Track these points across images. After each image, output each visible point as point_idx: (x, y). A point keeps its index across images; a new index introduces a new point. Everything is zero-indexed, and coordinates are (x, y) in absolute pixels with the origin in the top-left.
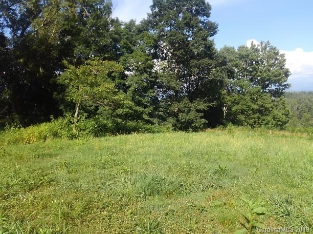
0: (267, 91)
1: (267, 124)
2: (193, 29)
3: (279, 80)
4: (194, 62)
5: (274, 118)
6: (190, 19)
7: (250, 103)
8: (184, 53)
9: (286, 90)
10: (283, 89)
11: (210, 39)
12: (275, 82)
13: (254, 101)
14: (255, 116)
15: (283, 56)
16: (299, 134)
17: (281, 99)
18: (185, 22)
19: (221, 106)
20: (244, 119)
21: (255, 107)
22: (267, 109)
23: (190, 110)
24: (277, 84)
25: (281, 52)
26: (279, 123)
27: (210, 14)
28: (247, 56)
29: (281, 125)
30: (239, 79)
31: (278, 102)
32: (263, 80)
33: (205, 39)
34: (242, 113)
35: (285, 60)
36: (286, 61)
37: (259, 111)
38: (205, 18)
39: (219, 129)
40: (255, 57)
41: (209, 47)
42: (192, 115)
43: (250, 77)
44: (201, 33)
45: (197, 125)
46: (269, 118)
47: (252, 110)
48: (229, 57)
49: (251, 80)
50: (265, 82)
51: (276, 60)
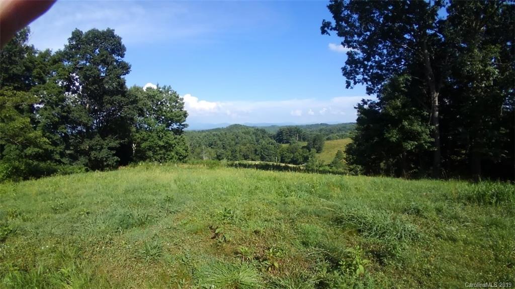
0: (170, 129)
1: (171, 158)
2: (108, 66)
3: (180, 120)
4: (107, 98)
5: (177, 153)
6: (107, 57)
7: (157, 141)
8: (98, 88)
9: (185, 129)
10: (183, 128)
11: (122, 77)
12: (176, 122)
13: (160, 138)
14: (161, 152)
15: (182, 99)
16: (198, 166)
17: (181, 137)
18: (102, 59)
19: (130, 143)
20: (152, 155)
21: (161, 143)
22: (170, 145)
23: (102, 148)
24: (178, 124)
25: (180, 97)
26: (181, 157)
27: (124, 54)
28: (154, 96)
29: (182, 159)
30: (147, 117)
31: (179, 139)
32: (167, 119)
33: (119, 78)
34: (150, 150)
35: (183, 103)
36: (185, 104)
37: (164, 147)
38: (120, 57)
39: (132, 166)
40: (160, 98)
41: (122, 85)
42: (104, 153)
43: (156, 116)
44: (115, 71)
45: (110, 163)
46: (173, 154)
47: (159, 146)
48: (140, 96)
49: (157, 119)
50: (168, 122)
51: (177, 102)
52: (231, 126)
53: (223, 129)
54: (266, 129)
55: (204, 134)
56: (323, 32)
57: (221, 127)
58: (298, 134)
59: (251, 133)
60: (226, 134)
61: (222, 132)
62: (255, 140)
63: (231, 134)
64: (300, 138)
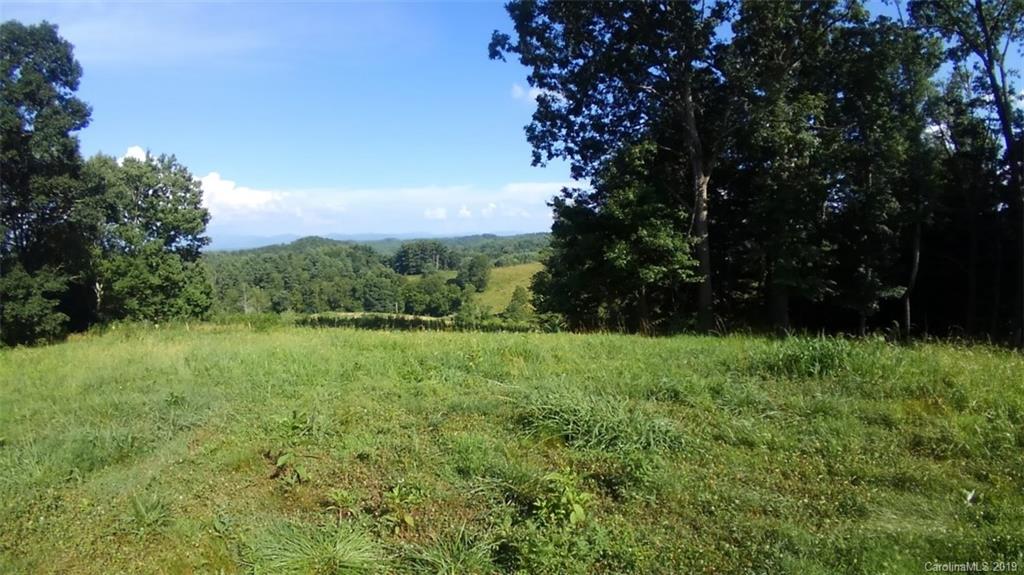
0: (174, 249)
1: (178, 313)
2: (42, 108)
3: (193, 229)
4: (37, 181)
5: (188, 301)
6: (39, 87)
7: (146, 274)
8: (17, 158)
9: (204, 249)
10: (199, 246)
11: (72, 134)
12: (187, 233)
13: (153, 269)
14: (156, 299)
15: (200, 183)
16: (233, 326)
17: (197, 265)
18: (28, 90)
19: (91, 282)
20: (137, 307)
21: (155, 281)
22: (175, 284)
23: (28, 295)
24: (190, 237)
25: (195, 178)
26: (197, 310)
27: (78, 84)
28: (139, 178)
29: (200, 312)
30: (125, 224)
31: (192, 270)
32: (166, 228)
33: (65, 135)
34: (131, 295)
35: (201, 192)
36: (204, 194)
37: (161, 288)
38: (68, 90)
39: (95, 333)
40: (152, 182)
41: (71, 151)
42: (34, 306)
43: (143, 221)
44: (57, 120)
45: (48, 328)
46: (180, 302)
47: (150, 287)
48: (110, 176)
49: (146, 226)
50: (169, 233)
51: (188, 190)
52: (301, 240)
53: (284, 247)
54: (374, 247)
55: (244, 258)
56: (494, 54)
57: (279, 242)
58: (438, 256)
59: (344, 253)
60: (290, 256)
61: (285, 254)
62: (351, 269)
63: (302, 256)
64: (443, 264)
